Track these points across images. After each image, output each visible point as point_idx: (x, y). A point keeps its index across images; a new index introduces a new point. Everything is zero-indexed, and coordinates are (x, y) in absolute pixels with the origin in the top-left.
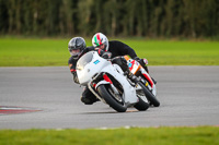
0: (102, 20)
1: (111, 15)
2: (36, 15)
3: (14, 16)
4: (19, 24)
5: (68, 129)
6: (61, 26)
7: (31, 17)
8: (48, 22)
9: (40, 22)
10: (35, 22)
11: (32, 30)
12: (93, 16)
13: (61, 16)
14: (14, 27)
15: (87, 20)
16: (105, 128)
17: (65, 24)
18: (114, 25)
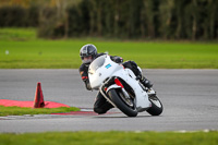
0: (183, 24)
1: (192, 18)
2: (117, 18)
3: (95, 17)
4: (100, 27)
5: (146, 131)
6: (142, 29)
7: (112, 19)
8: (130, 24)
9: (121, 24)
10: (116, 25)
11: (113, 32)
12: (174, 19)
13: (142, 18)
14: (95, 29)
15: (168, 22)
16: (184, 131)
17: (146, 26)
18: (194, 28)
